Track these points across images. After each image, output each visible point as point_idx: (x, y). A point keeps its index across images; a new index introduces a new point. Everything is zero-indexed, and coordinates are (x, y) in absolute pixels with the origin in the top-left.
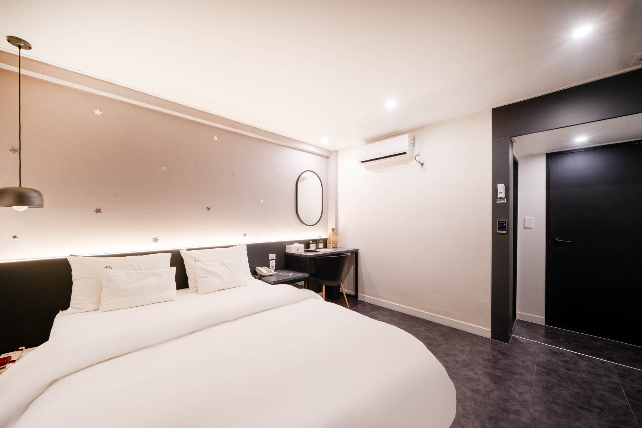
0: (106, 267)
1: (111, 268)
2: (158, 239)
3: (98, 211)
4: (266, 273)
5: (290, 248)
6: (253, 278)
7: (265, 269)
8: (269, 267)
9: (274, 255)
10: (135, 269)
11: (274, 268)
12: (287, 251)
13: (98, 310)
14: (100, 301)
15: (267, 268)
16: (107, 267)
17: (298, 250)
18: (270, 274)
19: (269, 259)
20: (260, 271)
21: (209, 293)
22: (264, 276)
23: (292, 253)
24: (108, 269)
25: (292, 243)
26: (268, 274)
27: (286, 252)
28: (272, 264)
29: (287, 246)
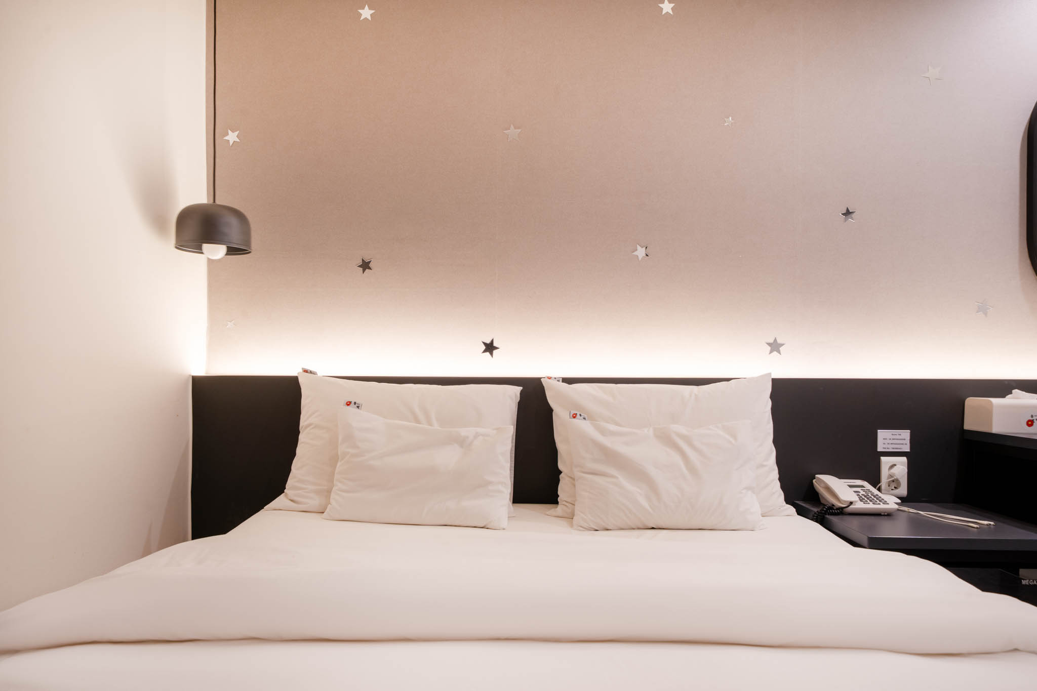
0: (348, 404)
1: (358, 407)
2: (495, 344)
3: (365, 266)
4: (852, 500)
5: (988, 413)
6: (792, 510)
7: (851, 486)
8: (875, 481)
9: (906, 434)
10: (417, 421)
11: (903, 491)
12: (971, 423)
13: (323, 513)
14: (329, 491)
15: (865, 484)
16: (350, 402)
17: (1030, 423)
18: (870, 506)
19: (880, 449)
20: (828, 489)
21: (608, 530)
22: (841, 512)
23: (995, 430)
24: (352, 409)
25: (1002, 388)
26: (859, 506)
27: (967, 426)
28: (894, 470)
29: (972, 403)
